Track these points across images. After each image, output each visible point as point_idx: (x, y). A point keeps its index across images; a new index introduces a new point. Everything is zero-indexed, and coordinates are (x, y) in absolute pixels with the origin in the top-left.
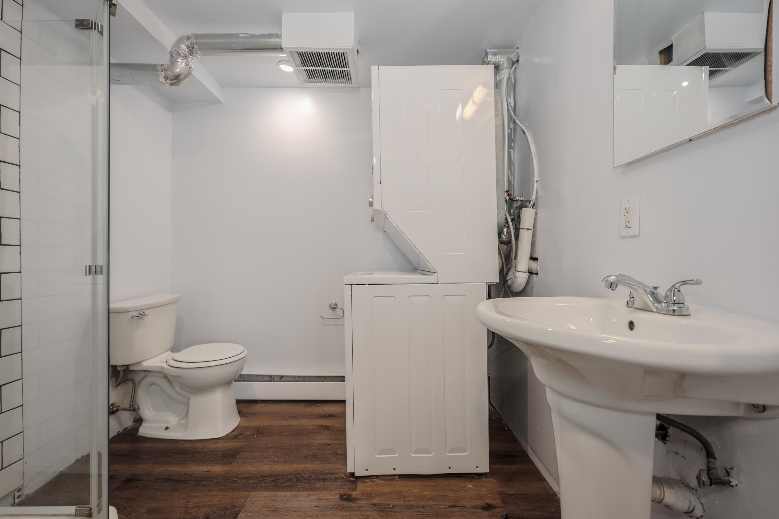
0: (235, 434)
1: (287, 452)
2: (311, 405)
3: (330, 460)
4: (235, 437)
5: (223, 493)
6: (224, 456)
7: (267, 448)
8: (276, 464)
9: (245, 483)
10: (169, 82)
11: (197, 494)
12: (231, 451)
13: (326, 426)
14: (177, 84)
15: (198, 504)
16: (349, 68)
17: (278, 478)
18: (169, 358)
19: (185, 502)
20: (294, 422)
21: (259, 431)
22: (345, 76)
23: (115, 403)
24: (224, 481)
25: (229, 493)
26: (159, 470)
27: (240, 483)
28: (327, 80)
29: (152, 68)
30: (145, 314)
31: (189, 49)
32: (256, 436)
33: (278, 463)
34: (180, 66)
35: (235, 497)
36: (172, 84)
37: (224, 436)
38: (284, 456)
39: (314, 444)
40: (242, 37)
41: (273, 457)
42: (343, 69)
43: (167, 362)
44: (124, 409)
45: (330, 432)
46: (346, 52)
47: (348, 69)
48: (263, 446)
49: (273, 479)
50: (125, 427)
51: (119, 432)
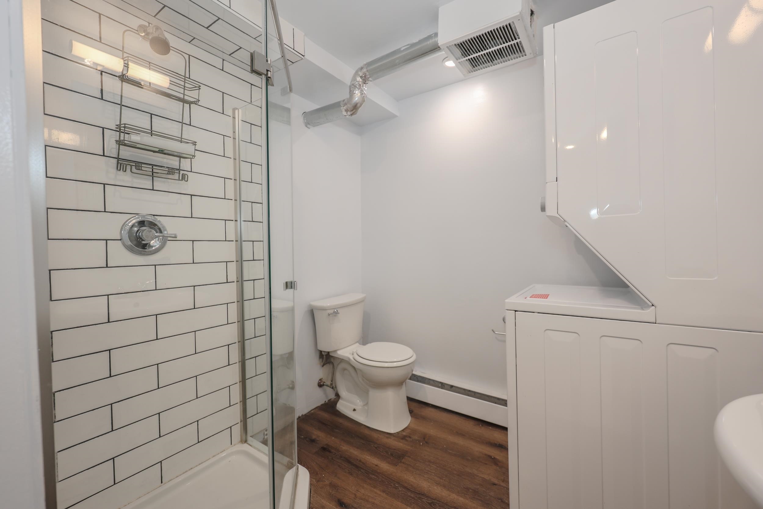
0: (404, 434)
1: (448, 475)
2: (481, 425)
3: (493, 506)
4: (404, 438)
5: (384, 495)
6: (392, 455)
7: (430, 461)
8: (436, 484)
9: (404, 493)
10: (349, 113)
11: (365, 486)
12: (398, 452)
13: (494, 458)
14: (355, 113)
15: (364, 497)
16: (519, 38)
17: (435, 502)
18: (354, 351)
19: (356, 489)
20: (460, 441)
21: (426, 440)
22: (517, 49)
23: (322, 379)
24: (388, 482)
25: (389, 498)
26: (344, 448)
27: (400, 491)
28: (493, 62)
29: (335, 106)
30: (338, 312)
31: (363, 78)
32: (421, 444)
33: (438, 484)
34: (357, 96)
35: (394, 505)
36: (351, 114)
37: (395, 433)
38: (444, 479)
39: (477, 476)
40: (404, 50)
41: (433, 474)
42: (512, 43)
43: (353, 354)
44: (327, 386)
45: (498, 468)
46: (513, 22)
47: (518, 40)
48: (426, 457)
49: (430, 502)
50: (329, 398)
51: (325, 401)
